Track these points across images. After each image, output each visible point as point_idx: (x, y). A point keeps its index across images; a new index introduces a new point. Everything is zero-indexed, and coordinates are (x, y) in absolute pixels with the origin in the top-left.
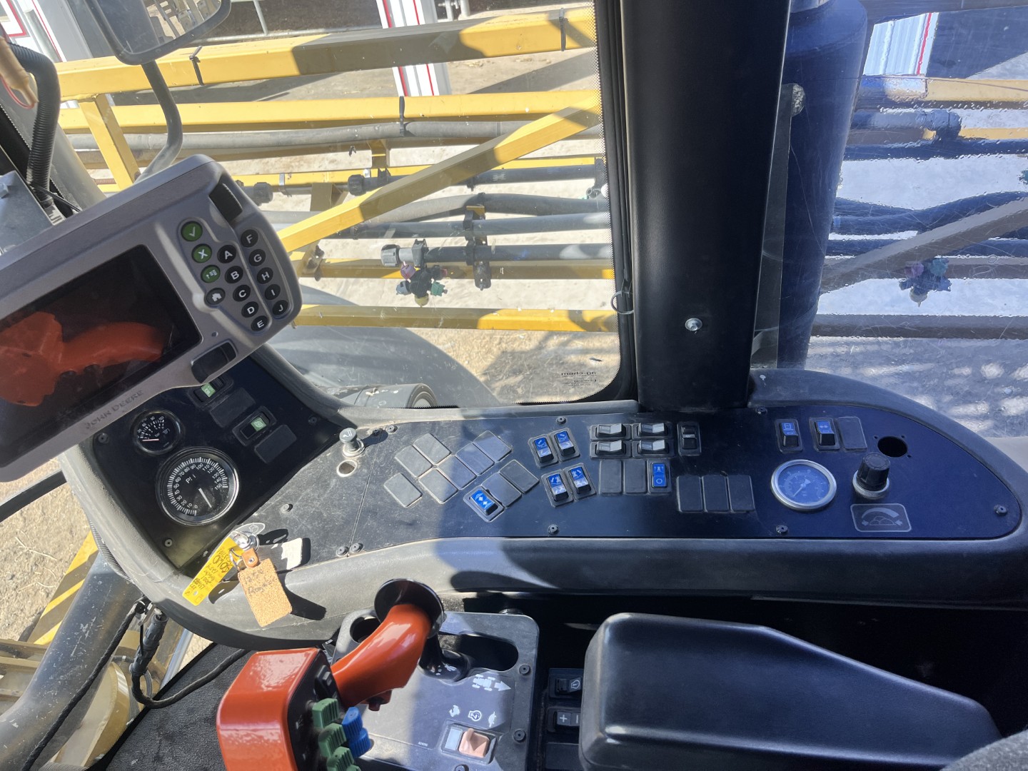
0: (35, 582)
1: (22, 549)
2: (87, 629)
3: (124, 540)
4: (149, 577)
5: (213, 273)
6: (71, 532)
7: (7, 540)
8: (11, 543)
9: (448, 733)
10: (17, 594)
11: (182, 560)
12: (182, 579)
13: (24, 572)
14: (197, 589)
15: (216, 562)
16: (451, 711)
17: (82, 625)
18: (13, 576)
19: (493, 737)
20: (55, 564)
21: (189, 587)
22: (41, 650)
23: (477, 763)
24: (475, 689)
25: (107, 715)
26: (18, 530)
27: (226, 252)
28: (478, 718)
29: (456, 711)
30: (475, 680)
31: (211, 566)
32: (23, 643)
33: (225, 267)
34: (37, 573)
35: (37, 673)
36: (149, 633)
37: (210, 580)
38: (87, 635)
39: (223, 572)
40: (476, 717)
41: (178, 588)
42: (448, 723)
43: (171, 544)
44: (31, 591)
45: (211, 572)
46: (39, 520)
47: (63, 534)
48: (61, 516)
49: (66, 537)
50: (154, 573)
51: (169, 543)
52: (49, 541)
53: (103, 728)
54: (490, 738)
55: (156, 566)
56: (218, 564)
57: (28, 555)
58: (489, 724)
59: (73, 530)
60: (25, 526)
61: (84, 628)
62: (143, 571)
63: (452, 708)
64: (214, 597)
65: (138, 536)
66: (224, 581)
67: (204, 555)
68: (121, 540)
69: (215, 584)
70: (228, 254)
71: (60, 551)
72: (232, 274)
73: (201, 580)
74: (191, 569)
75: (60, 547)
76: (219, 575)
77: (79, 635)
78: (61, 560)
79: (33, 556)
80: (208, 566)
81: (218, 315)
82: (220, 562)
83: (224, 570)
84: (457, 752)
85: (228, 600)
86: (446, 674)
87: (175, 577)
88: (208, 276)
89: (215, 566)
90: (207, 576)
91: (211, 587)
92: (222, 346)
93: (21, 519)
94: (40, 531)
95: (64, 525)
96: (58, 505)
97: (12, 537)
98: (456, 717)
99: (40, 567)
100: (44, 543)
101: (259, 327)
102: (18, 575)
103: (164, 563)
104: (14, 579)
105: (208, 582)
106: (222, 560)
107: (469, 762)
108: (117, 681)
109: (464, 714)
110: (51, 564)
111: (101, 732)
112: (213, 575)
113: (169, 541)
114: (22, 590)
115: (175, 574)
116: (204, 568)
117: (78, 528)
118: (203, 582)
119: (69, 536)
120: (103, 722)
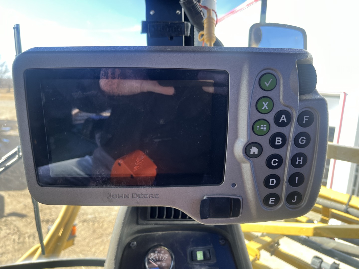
5: (264, 128)
27: (283, 116)
33: (275, 129)
70: (283, 118)
72: (277, 138)
81: (246, 168)
88: (258, 127)
92: (234, 199)
101: (270, 203)
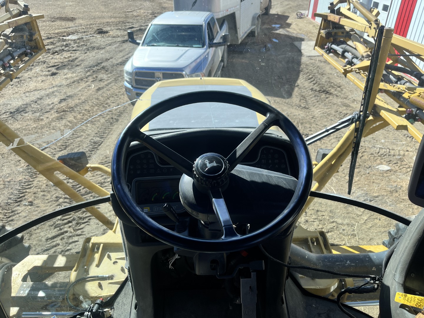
0: (346, 238)
1: (354, 227)
2: (348, 264)
3: (403, 257)
4: (394, 275)
6: (370, 240)
7: (354, 221)
8: (354, 223)
10: (338, 235)
11: (409, 285)
12: (402, 289)
13: (347, 232)
14: (402, 298)
15: (418, 300)
17: (349, 261)
18: (344, 230)
20: (356, 241)
21: (401, 293)
22: (331, 252)
25: (321, 287)
26: (360, 222)
31: (415, 298)
32: (330, 245)
34: (349, 237)
35: (323, 255)
36: (366, 287)
37: (409, 301)
38: (346, 265)
39: (416, 305)
41: (397, 289)
43: (413, 276)
44: (342, 238)
45: (413, 300)
46: (368, 227)
47: (368, 237)
48: (374, 233)
49: (367, 239)
50: (397, 276)
51: (413, 275)
52: (362, 234)
53: (316, 288)
55: (400, 275)
56: (418, 301)
57: (354, 230)
59: (372, 240)
60: (363, 224)
61: (348, 262)
62: (395, 271)
64: (403, 306)
65: (408, 262)
66: (412, 308)
67: (417, 293)
68: (403, 256)
69: (408, 304)
71: (361, 240)
73: (407, 297)
74: (407, 290)
75: (363, 239)
76: (413, 304)
77: (345, 262)
78: (358, 242)
79: (354, 232)
80: (415, 297)
82: (419, 301)
83: (417, 305)
85: (405, 314)
87: (401, 285)
89: (417, 300)
90: (410, 299)
91: (406, 303)
93: (364, 221)
94: (364, 230)
95: (371, 236)
96: (377, 230)
97: (356, 222)
99: (352, 237)
100: (361, 233)
102: (345, 231)
103: (404, 278)
104: (343, 231)
105: (408, 301)
106: (421, 302)
108: (333, 286)
110: (355, 240)
111: (315, 288)
112: (412, 301)
113: (414, 275)
114: (341, 235)
115: (402, 285)
116: (413, 296)
117: (373, 241)
118: (406, 299)
119: (368, 240)
120: (318, 287)
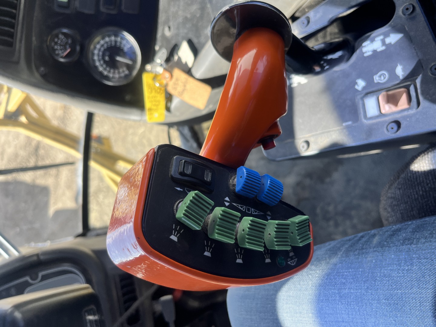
9: (364, 105)
16: (356, 87)
19: (409, 85)
23: (406, 113)
24: (368, 57)
28: (385, 78)
29: (361, 84)
30: (364, 50)
37: (157, 103)
40: (382, 78)
42: (359, 97)
54: (407, 88)
58: (399, 77)
63: (356, 83)
84: (381, 115)
86: (333, 63)
98: (364, 88)
105: (157, 105)
107: (397, 117)
109: (370, 81)
118: (155, 108)
